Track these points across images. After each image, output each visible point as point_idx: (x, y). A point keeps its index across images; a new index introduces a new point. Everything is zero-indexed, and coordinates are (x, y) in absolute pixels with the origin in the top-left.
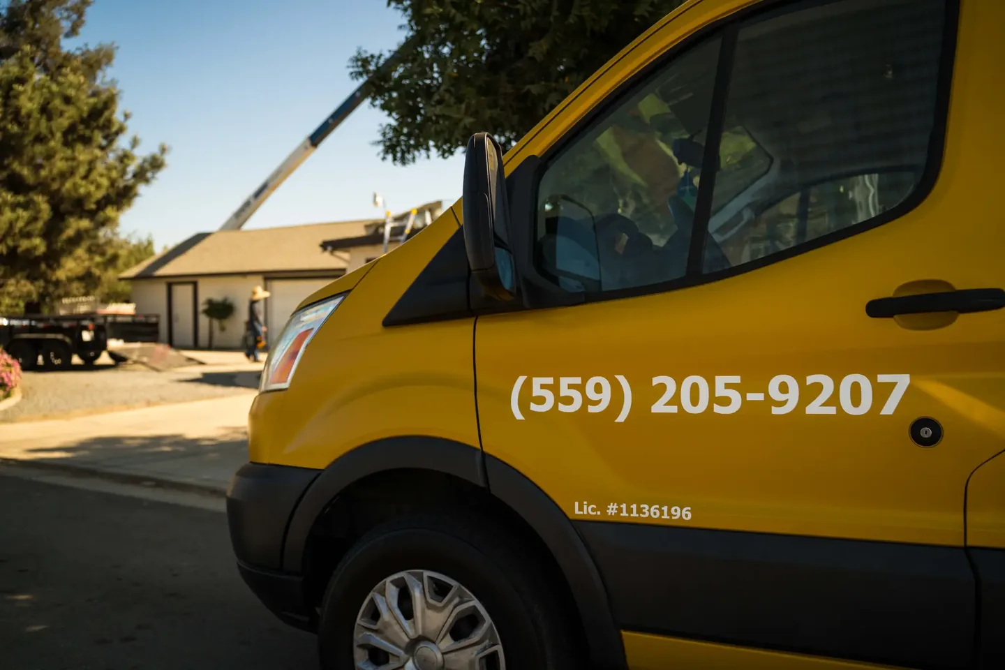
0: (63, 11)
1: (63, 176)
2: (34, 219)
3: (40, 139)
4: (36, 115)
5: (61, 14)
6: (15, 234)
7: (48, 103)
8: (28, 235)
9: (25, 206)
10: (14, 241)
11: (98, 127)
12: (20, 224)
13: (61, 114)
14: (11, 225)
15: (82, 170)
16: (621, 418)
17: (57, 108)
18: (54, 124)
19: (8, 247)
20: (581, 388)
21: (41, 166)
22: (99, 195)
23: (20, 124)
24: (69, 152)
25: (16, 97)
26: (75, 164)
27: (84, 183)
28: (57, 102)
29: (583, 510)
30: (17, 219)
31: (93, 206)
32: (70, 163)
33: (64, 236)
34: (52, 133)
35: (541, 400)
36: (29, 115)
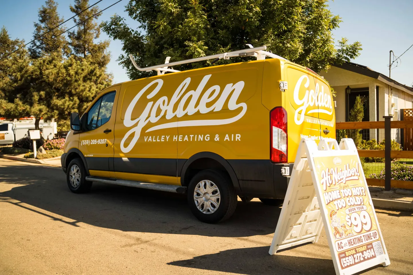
0: (94, 31)
1: (83, 91)
2: (75, 104)
3: (76, 81)
4: (74, 75)
5: (93, 32)
6: (70, 108)
7: (77, 71)
8: (74, 108)
9: (72, 100)
10: (69, 110)
11: (93, 75)
12: (71, 106)
13: (81, 74)
14: (68, 106)
15: (88, 89)
16: (89, 145)
17: (80, 72)
18: (79, 76)
19: (68, 112)
20: (86, 141)
21: (77, 88)
22: (92, 96)
23: (71, 77)
24: (85, 84)
25: (69, 70)
26: (85, 87)
27: (88, 92)
28: (80, 71)
29: (85, 156)
30: (70, 104)
31: (91, 99)
32: (84, 87)
33: (84, 108)
34: (79, 79)
35: (83, 143)
36: (72, 75)
